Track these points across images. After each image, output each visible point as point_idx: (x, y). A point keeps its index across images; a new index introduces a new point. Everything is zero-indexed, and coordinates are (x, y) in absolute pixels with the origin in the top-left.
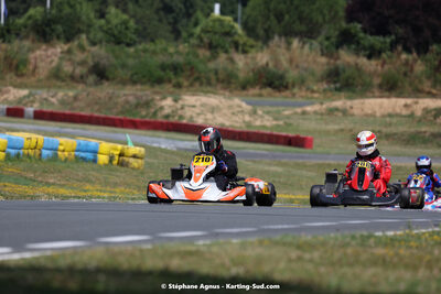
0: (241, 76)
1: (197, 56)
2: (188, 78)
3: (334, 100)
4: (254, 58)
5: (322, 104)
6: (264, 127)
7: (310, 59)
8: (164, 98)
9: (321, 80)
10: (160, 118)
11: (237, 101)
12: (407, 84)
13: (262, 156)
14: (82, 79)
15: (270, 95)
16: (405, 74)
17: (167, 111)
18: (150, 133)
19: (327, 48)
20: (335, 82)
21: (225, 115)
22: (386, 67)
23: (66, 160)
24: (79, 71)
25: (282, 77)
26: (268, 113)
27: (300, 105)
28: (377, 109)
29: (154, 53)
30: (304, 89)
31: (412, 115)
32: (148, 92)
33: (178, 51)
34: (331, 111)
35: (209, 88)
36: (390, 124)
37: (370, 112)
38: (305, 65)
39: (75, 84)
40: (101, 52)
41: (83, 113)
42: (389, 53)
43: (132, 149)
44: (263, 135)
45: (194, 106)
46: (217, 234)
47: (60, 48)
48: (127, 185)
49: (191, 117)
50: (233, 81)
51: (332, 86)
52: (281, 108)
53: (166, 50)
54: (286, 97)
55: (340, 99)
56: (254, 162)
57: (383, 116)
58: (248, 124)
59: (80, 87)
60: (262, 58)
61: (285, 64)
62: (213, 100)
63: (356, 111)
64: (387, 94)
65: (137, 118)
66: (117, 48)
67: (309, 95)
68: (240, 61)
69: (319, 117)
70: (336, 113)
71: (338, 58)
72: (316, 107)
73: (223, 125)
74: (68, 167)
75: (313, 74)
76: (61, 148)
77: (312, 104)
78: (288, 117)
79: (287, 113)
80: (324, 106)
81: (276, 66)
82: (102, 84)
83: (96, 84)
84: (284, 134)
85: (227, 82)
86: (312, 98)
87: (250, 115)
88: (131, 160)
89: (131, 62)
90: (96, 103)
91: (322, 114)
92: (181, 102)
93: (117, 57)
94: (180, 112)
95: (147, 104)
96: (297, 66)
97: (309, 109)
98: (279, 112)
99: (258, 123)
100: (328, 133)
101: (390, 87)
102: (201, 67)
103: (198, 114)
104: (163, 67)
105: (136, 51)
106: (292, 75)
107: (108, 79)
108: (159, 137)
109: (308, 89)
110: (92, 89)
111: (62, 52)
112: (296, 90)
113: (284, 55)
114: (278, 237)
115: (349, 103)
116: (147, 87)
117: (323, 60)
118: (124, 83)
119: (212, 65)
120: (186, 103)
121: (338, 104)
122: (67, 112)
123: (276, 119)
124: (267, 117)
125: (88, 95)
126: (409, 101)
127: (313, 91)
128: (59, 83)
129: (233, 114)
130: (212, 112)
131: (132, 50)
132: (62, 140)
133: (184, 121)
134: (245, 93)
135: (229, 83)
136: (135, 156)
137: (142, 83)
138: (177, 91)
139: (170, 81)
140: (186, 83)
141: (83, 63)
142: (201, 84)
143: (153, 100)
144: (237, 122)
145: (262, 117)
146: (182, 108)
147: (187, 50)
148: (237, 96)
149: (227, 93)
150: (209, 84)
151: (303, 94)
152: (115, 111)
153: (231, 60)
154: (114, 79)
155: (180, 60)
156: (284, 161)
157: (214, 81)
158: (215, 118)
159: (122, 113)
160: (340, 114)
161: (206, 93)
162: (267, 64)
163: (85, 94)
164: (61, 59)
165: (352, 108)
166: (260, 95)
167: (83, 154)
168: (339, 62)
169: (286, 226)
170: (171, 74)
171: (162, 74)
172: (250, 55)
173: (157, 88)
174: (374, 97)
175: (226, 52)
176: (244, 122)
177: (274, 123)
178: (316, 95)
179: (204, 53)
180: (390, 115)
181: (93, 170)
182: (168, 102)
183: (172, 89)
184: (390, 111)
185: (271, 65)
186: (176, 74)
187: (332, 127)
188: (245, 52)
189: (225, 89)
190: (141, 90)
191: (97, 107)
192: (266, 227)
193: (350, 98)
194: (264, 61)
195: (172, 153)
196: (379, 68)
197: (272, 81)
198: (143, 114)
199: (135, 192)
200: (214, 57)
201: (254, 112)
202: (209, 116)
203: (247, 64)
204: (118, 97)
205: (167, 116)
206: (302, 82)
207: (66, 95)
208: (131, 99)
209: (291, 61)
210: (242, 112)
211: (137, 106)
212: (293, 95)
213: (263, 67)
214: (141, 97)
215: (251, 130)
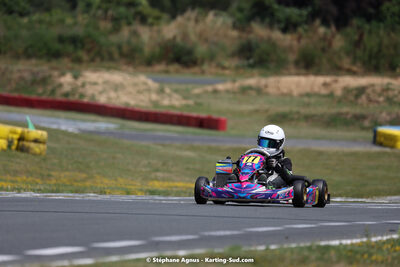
0: (147, 50)
1: (98, 28)
2: (88, 52)
3: (247, 77)
4: (159, 32)
6: (173, 107)
7: (221, 32)
8: (63, 74)
9: (233, 55)
10: (58, 97)
11: (142, 78)
12: (324, 61)
13: (172, 139)
15: (177, 72)
16: (323, 50)
17: (67, 88)
18: (49, 112)
19: (240, 20)
20: (248, 58)
21: (130, 93)
22: (304, 42)
25: (190, 52)
26: (176, 91)
27: (211, 83)
28: (293, 87)
29: (50, 24)
30: (214, 64)
31: (331, 95)
32: (45, 68)
33: (77, 22)
34: (244, 90)
35: (111, 64)
36: (308, 105)
37: (285, 91)
38: (215, 39)
42: (306, 27)
43: (34, 133)
44: (172, 116)
45: (95, 84)
48: (29, 173)
49: (93, 96)
50: (137, 56)
51: (245, 62)
52: (190, 86)
53: (62, 21)
54: (195, 74)
55: (252, 76)
56: (163, 145)
57: (301, 95)
58: (156, 104)
61: (193, 37)
62: (116, 77)
63: (271, 90)
64: (303, 71)
65: (33, 96)
66: (8, 18)
67: (220, 71)
68: (145, 34)
69: (231, 96)
70: (250, 92)
71: (250, 32)
72: (228, 86)
73: (127, 104)
75: (223, 49)
77: (224, 81)
78: (198, 96)
79: (197, 91)
80: (237, 84)
81: (183, 40)
84: (195, 114)
85: (131, 57)
86: (223, 75)
87: (158, 94)
88: (32, 145)
89: (24, 33)
91: (234, 93)
92: (81, 79)
93: (9, 29)
94: (81, 90)
95: (44, 81)
96: (206, 40)
97: (220, 87)
98: (187, 90)
99: (166, 102)
100: (241, 114)
101: (307, 63)
102: (102, 40)
104: (61, 39)
105: (30, 22)
106: (201, 50)
108: (59, 117)
109: (218, 65)
112: (206, 67)
115: (263, 81)
116: (43, 61)
117: (235, 33)
118: (17, 56)
119: (114, 39)
120: (88, 80)
121: (252, 81)
123: (185, 98)
124: (176, 96)
126: (328, 79)
127: (224, 68)
129: (139, 92)
130: (116, 90)
131: (25, 20)
133: (86, 100)
134: (149, 69)
135: (133, 58)
136: (36, 141)
137: (40, 57)
138: (76, 66)
139: (68, 55)
140: (86, 58)
142: (102, 59)
143: (50, 76)
144: (142, 101)
145: (170, 96)
146: (83, 85)
147: (86, 21)
148: (142, 72)
149: (131, 69)
150: (111, 58)
151: (213, 70)
152: (8, 87)
153: (135, 33)
154: (5, 52)
155: (79, 31)
156: (196, 144)
157: (116, 56)
158: (118, 97)
159: (17, 90)
160: (253, 93)
161: (109, 69)
162: (175, 38)
165: (266, 86)
166: (167, 72)
168: (251, 36)
169: (228, 233)
170: (70, 48)
171: (59, 46)
172: (155, 28)
173: (54, 63)
174: (290, 74)
175: (129, 24)
176: (151, 101)
177: (184, 102)
178: (227, 72)
179: (106, 25)
180: (308, 95)
182: (67, 79)
183: (70, 65)
184: (308, 90)
185: (179, 40)
186: (76, 47)
187: (246, 107)
189: (129, 64)
190: (37, 65)
192: (207, 234)
193: (265, 75)
194: (171, 35)
195: (75, 136)
196: (295, 43)
197: (179, 57)
198: (39, 93)
199: (38, 181)
200: (116, 30)
201: (161, 91)
202: (113, 94)
203: (151, 38)
204: (12, 72)
205: (66, 95)
206: (212, 57)
208: (27, 76)
209: (200, 35)
210: (149, 90)
211: (34, 82)
212: (203, 72)
213: (169, 41)
214: (38, 73)
215: (158, 110)
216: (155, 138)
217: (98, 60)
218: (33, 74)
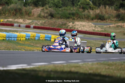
0: (92, 16)
1: (79, 11)
2: (76, 17)
4: (95, 11)
5: (115, 24)
6: (98, 31)
7: (111, 11)
8: (70, 23)
9: (115, 17)
10: (68, 28)
11: (90, 23)
13: (98, 39)
14: (46, 17)
15: (100, 22)
17: (71, 26)
19: (116, 8)
20: (119, 18)
21: (87, 27)
23: (42, 40)
24: (46, 15)
25: (103, 17)
26: (99, 27)
27: (109, 25)
29: (67, 10)
30: (110, 20)
32: (65, 21)
33: (74, 9)
34: (118, 26)
35: (82, 20)
38: (110, 13)
39: (45, 19)
40: (52, 10)
41: (47, 27)
44: (98, 33)
45: (78, 25)
46: (85, 61)
47: (40, 9)
49: (78, 28)
50: (89, 18)
52: (103, 26)
53: (70, 9)
54: (105, 22)
55: (120, 23)
56: (95, 41)
58: (94, 30)
59: (46, 19)
60: (98, 11)
61: (104, 13)
62: (84, 23)
66: (56, 8)
67: (111, 22)
68: (91, 12)
69: (114, 28)
71: (119, 11)
72: (113, 25)
73: (87, 30)
74: (43, 42)
75: (112, 16)
76: (41, 37)
78: (105, 28)
79: (105, 27)
80: (116, 25)
81: (101, 14)
82: (52, 19)
83: (51, 19)
84: (104, 33)
86: (112, 23)
87: (94, 28)
89: (60, 12)
90: (51, 24)
91: (115, 27)
92: (74, 24)
93: (56, 11)
94: (74, 27)
95: (65, 24)
96: (108, 14)
97: (111, 26)
98: (102, 27)
99: (96, 30)
102: (80, 14)
103: (80, 27)
104: (70, 14)
105: (62, 10)
106: (106, 16)
107: (54, 17)
108: (68, 34)
109: (111, 20)
110: (49, 20)
111: (41, 10)
112: (107, 20)
113: (104, 10)
114: (102, 62)
116: (65, 19)
117: (115, 12)
118: (58, 18)
119: (83, 13)
120: (76, 24)
122: (42, 26)
123: (102, 29)
124: (99, 28)
125: (48, 22)
127: (112, 21)
128: (40, 18)
129: (89, 27)
130: (83, 27)
131: (61, 9)
132: (41, 34)
134: (93, 21)
135: (88, 18)
137: (64, 19)
138: (73, 21)
139: (71, 18)
140: (76, 18)
141: (47, 13)
142: (80, 19)
143: (66, 23)
144: (90, 29)
145: (97, 28)
146: (75, 25)
147: (76, 9)
148: (91, 22)
149: (88, 21)
150: (83, 19)
151: (110, 21)
152: (56, 26)
153: (89, 12)
154: (55, 17)
155: (74, 12)
157: (84, 18)
158: (84, 28)
159: (58, 27)
160: (120, 27)
162: (99, 13)
163: (47, 21)
164: (41, 11)
165: (123, 25)
166: (97, 22)
167: (47, 39)
169: (104, 59)
171: (69, 16)
172: (94, 10)
173: (68, 20)
175: (87, 9)
176: (93, 29)
177: (101, 30)
178: (113, 22)
179: (81, 10)
181: (50, 43)
182: (71, 24)
183: (72, 20)
185: (100, 13)
186: (73, 16)
187: (118, 31)
188: (93, 10)
189: (87, 20)
190: (63, 20)
191: (51, 25)
192: (99, 59)
193: (123, 23)
194: (98, 12)
197: (100, 18)
198: (64, 27)
200: (84, 11)
202: (83, 28)
203: (93, 13)
204: (57, 22)
205: (71, 28)
206: (109, 18)
207: (42, 22)
208: (61, 23)
209: (106, 12)
210: (92, 26)
211: (62, 25)
212: (107, 22)
213: (98, 14)
214: (63, 22)
215: (94, 32)
216: (93, 39)
217: (79, 19)
218: (62, 22)
